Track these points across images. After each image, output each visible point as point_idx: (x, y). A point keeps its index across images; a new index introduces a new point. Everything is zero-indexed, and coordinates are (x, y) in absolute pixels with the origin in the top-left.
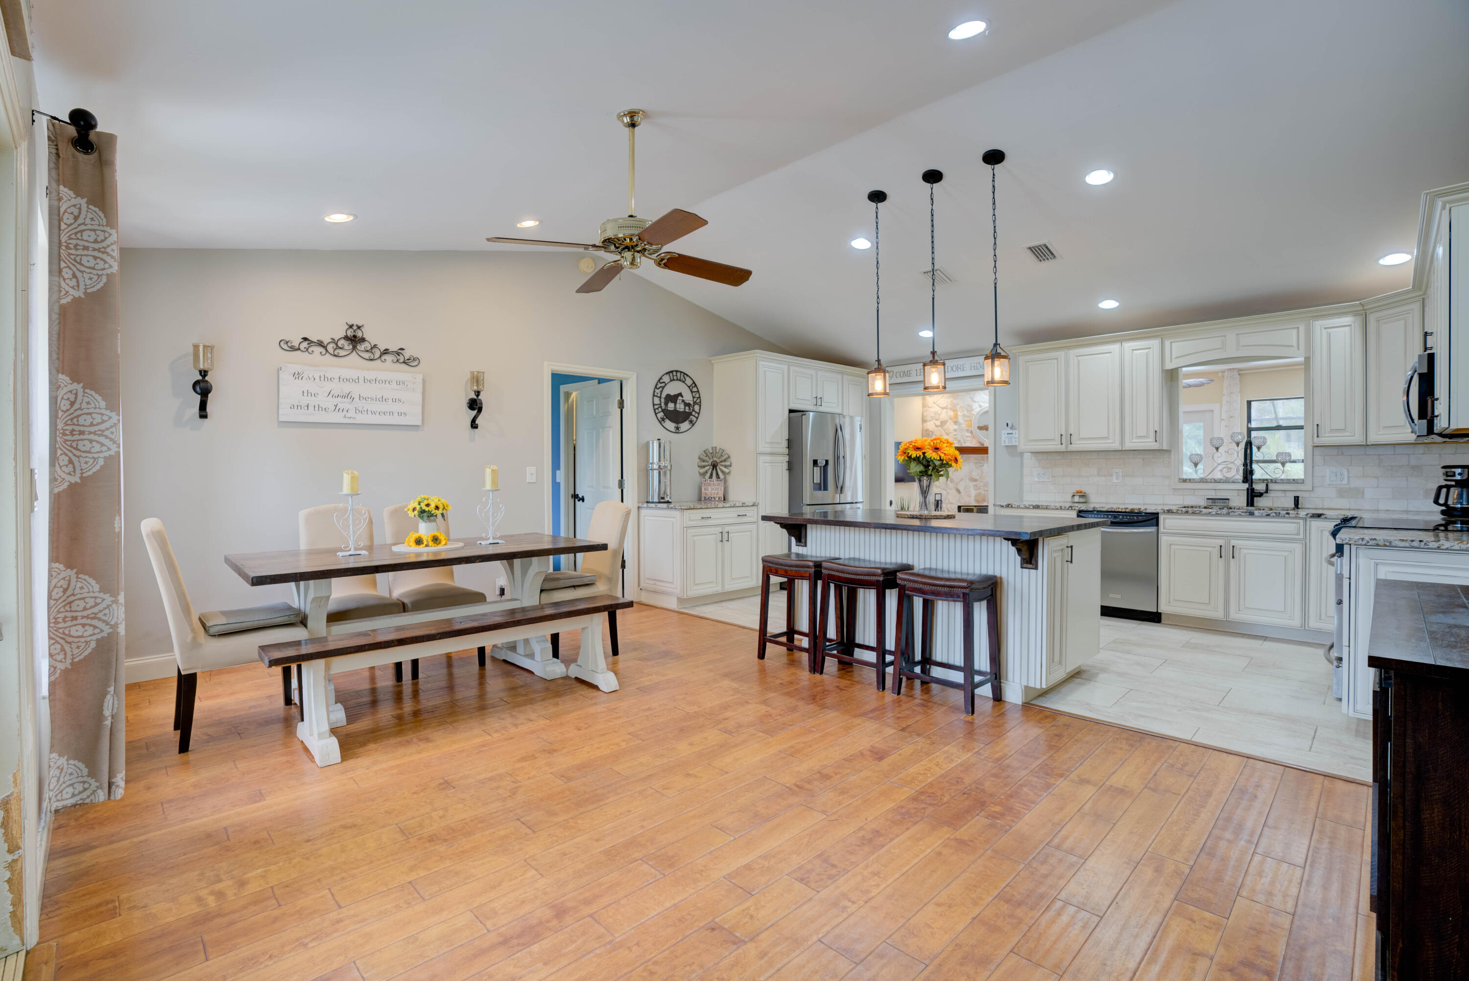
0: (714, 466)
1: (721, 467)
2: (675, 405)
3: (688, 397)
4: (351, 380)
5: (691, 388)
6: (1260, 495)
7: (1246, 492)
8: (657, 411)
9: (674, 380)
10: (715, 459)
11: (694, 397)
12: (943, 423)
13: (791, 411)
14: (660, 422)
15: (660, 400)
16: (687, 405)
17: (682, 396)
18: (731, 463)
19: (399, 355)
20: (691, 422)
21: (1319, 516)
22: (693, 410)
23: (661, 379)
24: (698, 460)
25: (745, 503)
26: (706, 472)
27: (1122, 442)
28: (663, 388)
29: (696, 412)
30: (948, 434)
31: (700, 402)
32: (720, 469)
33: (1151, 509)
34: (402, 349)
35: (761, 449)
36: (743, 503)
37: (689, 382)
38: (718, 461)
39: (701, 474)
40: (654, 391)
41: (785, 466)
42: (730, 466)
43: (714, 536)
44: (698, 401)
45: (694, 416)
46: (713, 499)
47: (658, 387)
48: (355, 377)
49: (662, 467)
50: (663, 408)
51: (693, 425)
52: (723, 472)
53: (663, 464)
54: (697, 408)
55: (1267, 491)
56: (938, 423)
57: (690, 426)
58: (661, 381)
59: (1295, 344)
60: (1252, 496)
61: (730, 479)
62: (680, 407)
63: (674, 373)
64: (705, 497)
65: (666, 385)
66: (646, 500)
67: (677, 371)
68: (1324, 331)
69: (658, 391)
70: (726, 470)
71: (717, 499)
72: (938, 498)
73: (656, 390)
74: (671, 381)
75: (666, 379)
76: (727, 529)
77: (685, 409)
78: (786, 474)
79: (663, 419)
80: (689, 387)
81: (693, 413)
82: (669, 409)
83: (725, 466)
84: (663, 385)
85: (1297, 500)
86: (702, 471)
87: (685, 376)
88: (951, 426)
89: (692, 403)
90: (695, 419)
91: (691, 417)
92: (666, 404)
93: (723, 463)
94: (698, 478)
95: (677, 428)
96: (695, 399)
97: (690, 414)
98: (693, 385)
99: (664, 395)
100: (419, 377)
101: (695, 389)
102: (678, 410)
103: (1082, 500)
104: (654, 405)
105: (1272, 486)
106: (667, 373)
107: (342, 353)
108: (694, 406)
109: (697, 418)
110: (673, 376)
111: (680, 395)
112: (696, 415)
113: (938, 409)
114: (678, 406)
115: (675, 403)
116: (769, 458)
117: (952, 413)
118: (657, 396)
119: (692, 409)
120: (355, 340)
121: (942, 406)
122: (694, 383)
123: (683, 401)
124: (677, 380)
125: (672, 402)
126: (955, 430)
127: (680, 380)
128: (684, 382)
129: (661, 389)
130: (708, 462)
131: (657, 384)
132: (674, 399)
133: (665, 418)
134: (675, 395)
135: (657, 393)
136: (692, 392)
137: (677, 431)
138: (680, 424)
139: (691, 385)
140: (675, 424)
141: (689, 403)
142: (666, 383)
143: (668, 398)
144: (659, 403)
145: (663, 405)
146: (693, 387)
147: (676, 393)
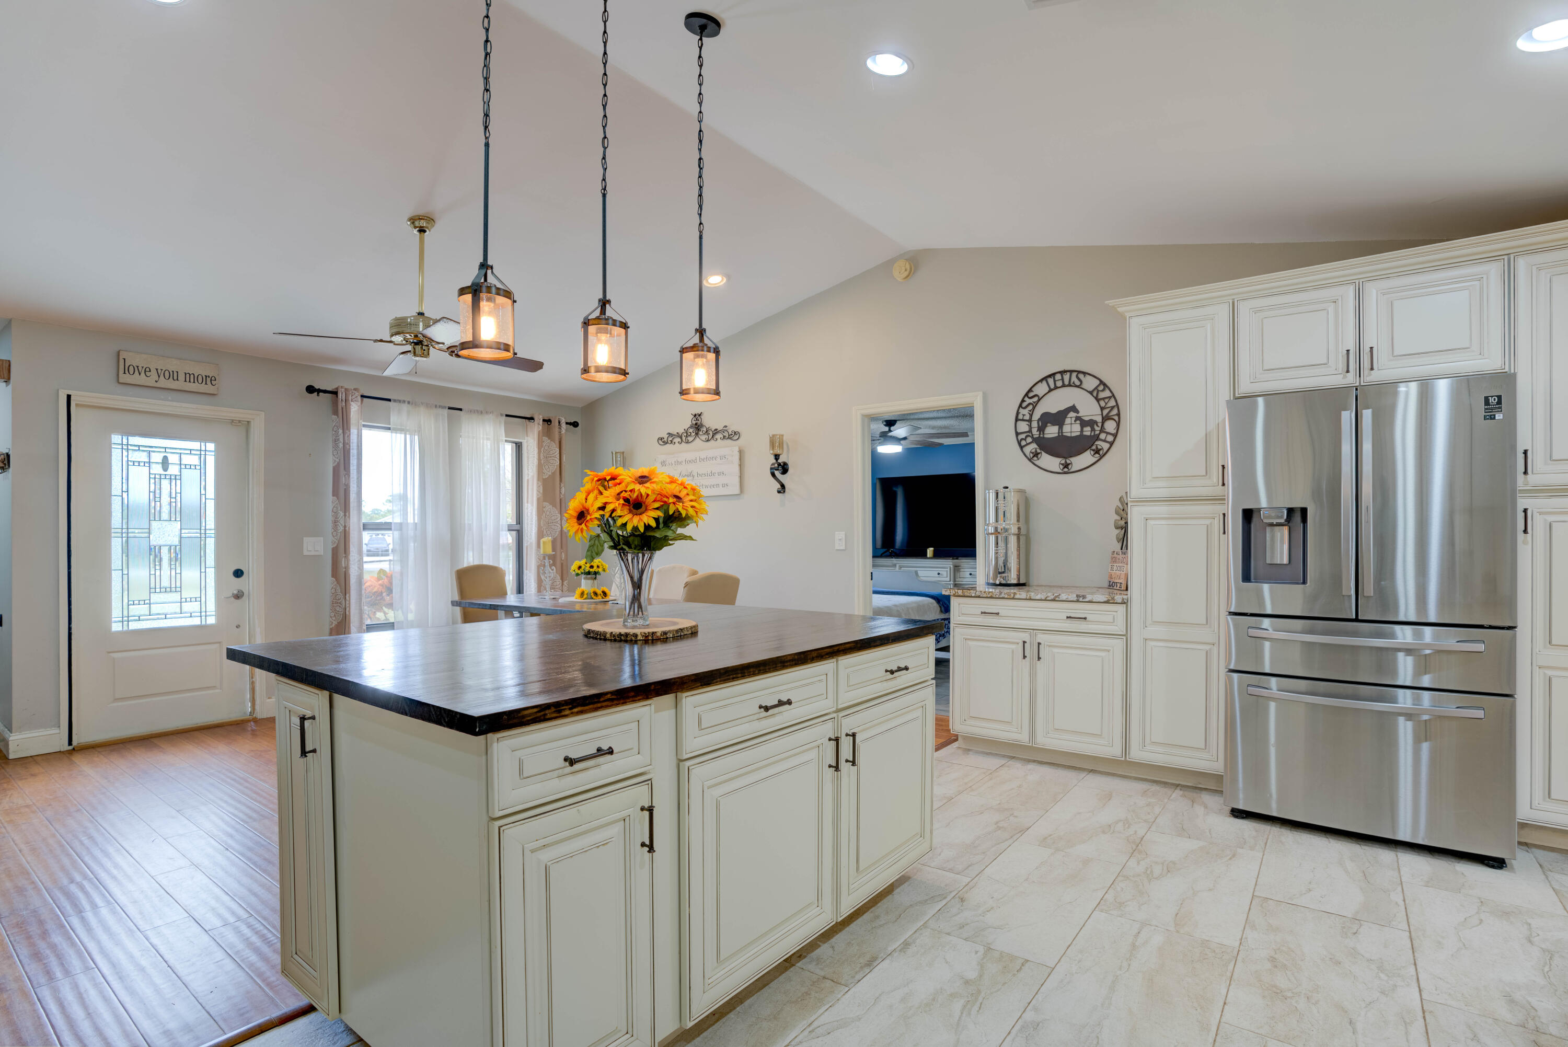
0: (1126, 525)
2: (1061, 428)
3: (1089, 409)
4: (692, 461)
5: (1095, 394)
8: (1025, 443)
9: (1056, 388)
11: (1102, 409)
14: (1030, 460)
15: (1030, 425)
16: (1084, 423)
17: (1077, 412)
19: (724, 432)
20: (1097, 451)
22: (1102, 430)
23: (1029, 391)
25: (1084, 597)
28: (1036, 404)
29: (1108, 433)
31: (1119, 415)
34: (726, 426)
35: (1136, 493)
36: (1078, 596)
37: (1090, 383)
39: (1117, 540)
40: (1018, 413)
41: (1221, 524)
43: (1011, 646)
44: (1115, 411)
45: (1105, 441)
47: (1024, 405)
48: (694, 459)
49: (999, 530)
51: (1101, 457)
53: (1002, 525)
54: (1110, 425)
57: (1095, 460)
58: (1032, 394)
62: (1072, 429)
63: (1058, 377)
65: (1039, 400)
67: (1062, 373)
69: (1025, 412)
73: (1021, 410)
74: (1051, 390)
76: (1041, 637)
77: (1083, 431)
79: (1036, 455)
80: (1091, 393)
81: (1103, 436)
82: (1046, 436)
84: (1036, 399)
86: (1120, 535)
87: (1082, 375)
89: (1099, 419)
90: (1104, 446)
91: (1098, 443)
92: (1041, 429)
95: (1066, 466)
96: (1105, 412)
97: (1097, 438)
98: (1101, 388)
99: (1037, 416)
100: (737, 449)
101: (1104, 394)
102: (1069, 435)
104: (1017, 434)
106: (1041, 381)
107: (690, 439)
108: (1103, 423)
109: (1112, 444)
110: (1056, 381)
111: (1073, 409)
112: (1110, 438)
114: (1067, 429)
115: (1062, 424)
116: (1162, 509)
118: (1023, 420)
119: (1099, 429)
120: (697, 427)
122: (1101, 382)
123: (1077, 418)
124: (1064, 386)
125: (1054, 425)
127: (1069, 385)
128: (1079, 386)
129: (1030, 407)
131: (1023, 401)
132: (1058, 418)
133: (1039, 451)
134: (1059, 412)
135: (1024, 415)
136: (1098, 400)
137: (1066, 470)
138: (1071, 459)
139: (1096, 388)
140: (1061, 459)
141: (1091, 420)
142: (1041, 396)
143: (1047, 419)
144: (1027, 429)
145: (1035, 432)
146: (1098, 391)
147: (1062, 408)
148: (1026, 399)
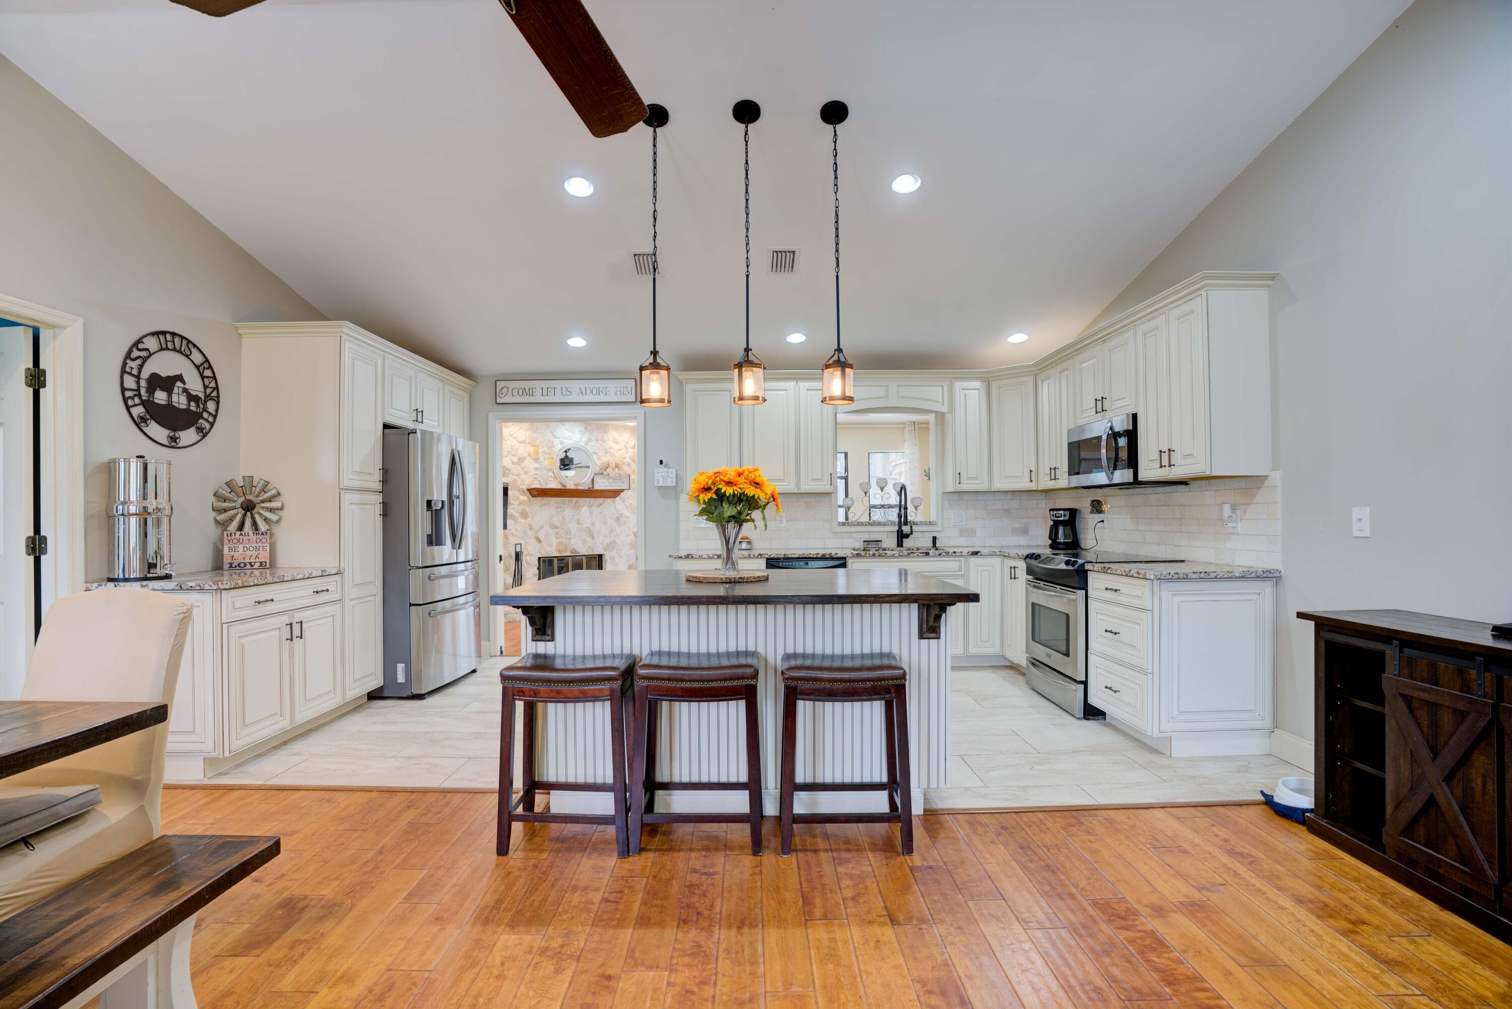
0: (249, 507)
1: (262, 512)
2: (169, 395)
3: (195, 384)
5: (201, 369)
6: (907, 536)
7: (896, 534)
8: (130, 403)
9: (167, 349)
10: (249, 497)
11: (205, 387)
12: (521, 460)
13: (386, 426)
14: (137, 425)
15: (138, 383)
16: (191, 398)
17: (184, 383)
18: (283, 504)
20: (200, 430)
21: (976, 553)
22: (205, 410)
23: (139, 341)
24: (213, 499)
25: (325, 571)
26: (231, 519)
27: (798, 484)
28: (144, 360)
29: (210, 414)
30: (526, 473)
31: (218, 397)
32: (260, 514)
33: (841, 554)
35: (346, 482)
36: (322, 571)
37: (197, 358)
38: (255, 500)
39: (217, 522)
40: (124, 364)
41: (378, 509)
42: (282, 509)
43: (276, 632)
44: (214, 394)
45: (207, 420)
46: (248, 566)
47: (133, 355)
49: (150, 510)
50: (144, 398)
51: (204, 436)
52: (266, 520)
53: (151, 503)
54: (211, 406)
55: (911, 533)
56: (515, 460)
57: (198, 438)
58: (141, 346)
59: (941, 400)
60: (901, 537)
61: (278, 530)
62: (180, 401)
63: (169, 337)
64: (231, 564)
65: (150, 355)
66: (105, 575)
67: (174, 334)
68: (962, 391)
69: (133, 365)
70: (273, 517)
71: (257, 565)
72: (518, 550)
73: (128, 361)
74: (162, 349)
75: (151, 344)
76: (298, 617)
77: (189, 405)
78: (377, 522)
79: (143, 420)
80: (198, 367)
81: (205, 415)
82: (156, 401)
83: (271, 510)
84: (144, 354)
85: (934, 539)
86: (222, 517)
87: (191, 346)
88: (530, 464)
89: (202, 396)
90: (208, 426)
91: (201, 421)
92: (151, 391)
93: (268, 505)
94: (213, 532)
95: (174, 439)
96: (208, 391)
97: (199, 416)
98: (206, 365)
99: (145, 374)
101: (208, 373)
102: (176, 405)
103: (749, 547)
104: (123, 390)
105: (915, 528)
106: (152, 334)
108: (206, 402)
109: (212, 424)
110: (166, 341)
111: (180, 378)
112: (211, 419)
113: (515, 443)
114: (175, 398)
115: (170, 393)
116: (357, 497)
117: (532, 449)
118: (130, 374)
119: (202, 406)
121: (520, 439)
122: (207, 360)
123: (185, 390)
124: (174, 350)
125: (162, 390)
126: (536, 469)
127: (180, 352)
128: (187, 356)
129: (139, 362)
130: (234, 501)
131: (130, 351)
132: (167, 383)
133: (148, 417)
134: (168, 377)
135: (132, 368)
136: (203, 377)
137: (173, 444)
138: (179, 432)
139: (202, 364)
140: (169, 431)
141: (197, 396)
142: (152, 352)
143: (156, 382)
144: (134, 386)
145: (143, 392)
146: (204, 368)
147: (172, 374)
148: (134, 349)
